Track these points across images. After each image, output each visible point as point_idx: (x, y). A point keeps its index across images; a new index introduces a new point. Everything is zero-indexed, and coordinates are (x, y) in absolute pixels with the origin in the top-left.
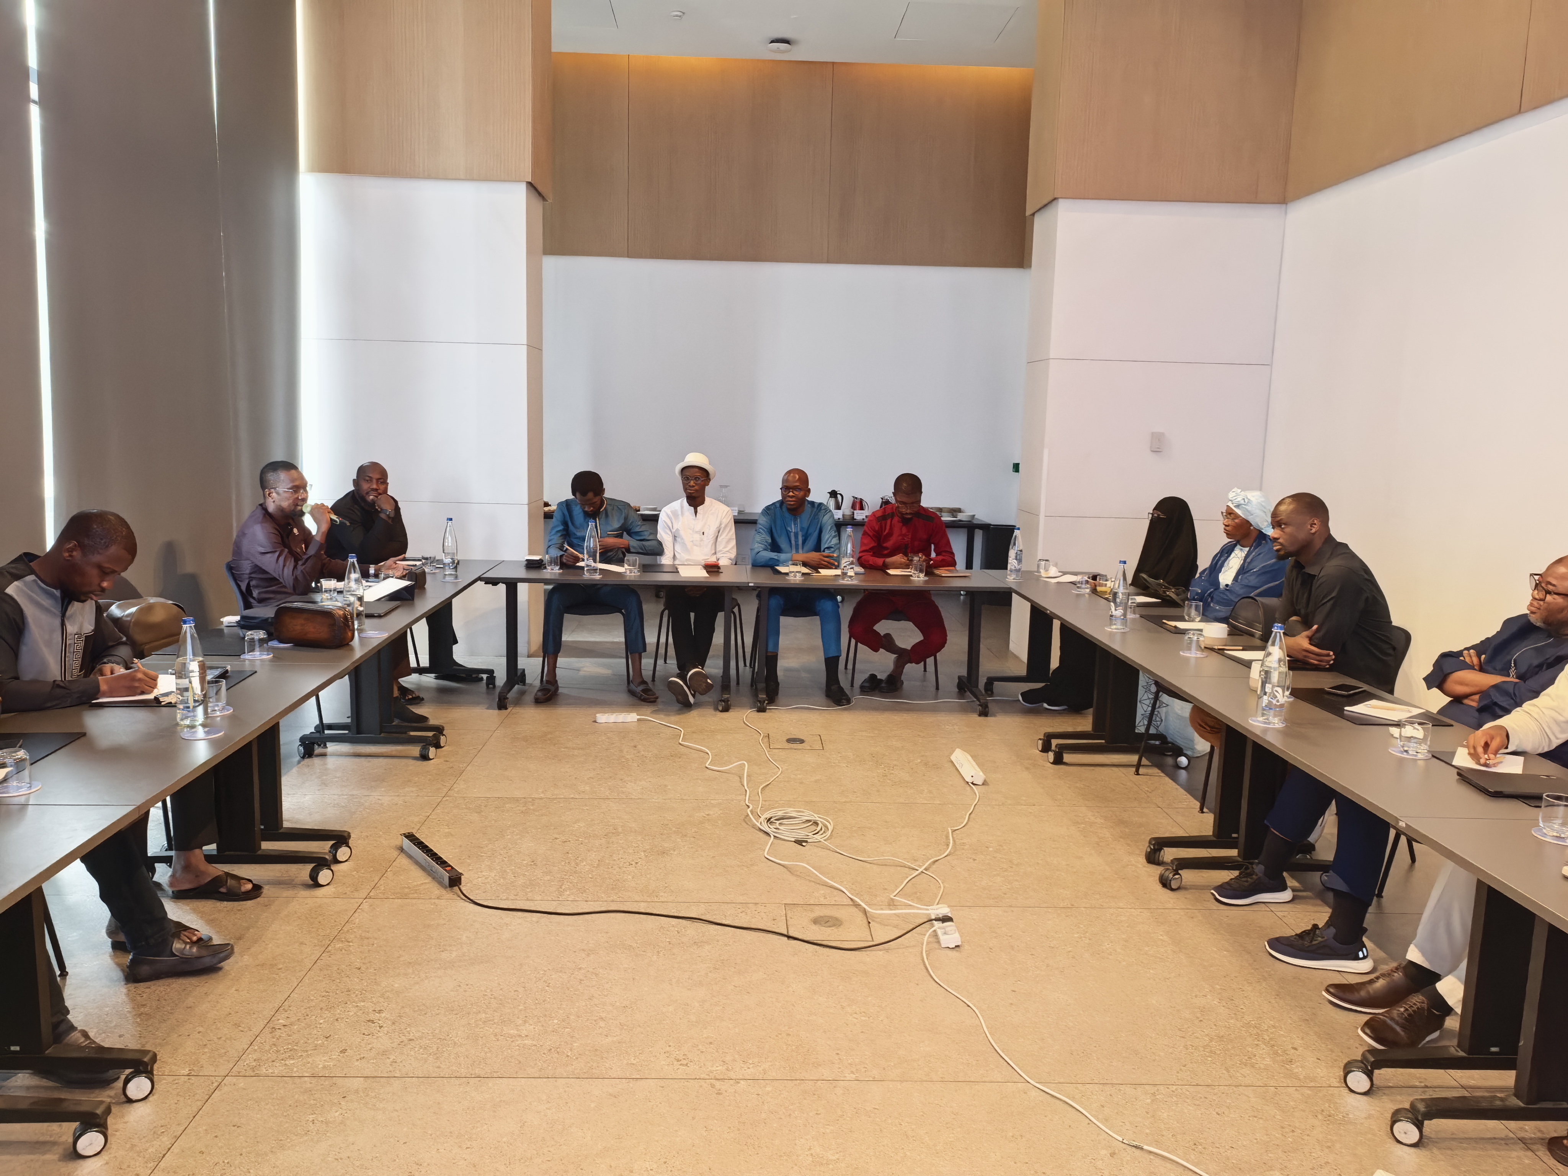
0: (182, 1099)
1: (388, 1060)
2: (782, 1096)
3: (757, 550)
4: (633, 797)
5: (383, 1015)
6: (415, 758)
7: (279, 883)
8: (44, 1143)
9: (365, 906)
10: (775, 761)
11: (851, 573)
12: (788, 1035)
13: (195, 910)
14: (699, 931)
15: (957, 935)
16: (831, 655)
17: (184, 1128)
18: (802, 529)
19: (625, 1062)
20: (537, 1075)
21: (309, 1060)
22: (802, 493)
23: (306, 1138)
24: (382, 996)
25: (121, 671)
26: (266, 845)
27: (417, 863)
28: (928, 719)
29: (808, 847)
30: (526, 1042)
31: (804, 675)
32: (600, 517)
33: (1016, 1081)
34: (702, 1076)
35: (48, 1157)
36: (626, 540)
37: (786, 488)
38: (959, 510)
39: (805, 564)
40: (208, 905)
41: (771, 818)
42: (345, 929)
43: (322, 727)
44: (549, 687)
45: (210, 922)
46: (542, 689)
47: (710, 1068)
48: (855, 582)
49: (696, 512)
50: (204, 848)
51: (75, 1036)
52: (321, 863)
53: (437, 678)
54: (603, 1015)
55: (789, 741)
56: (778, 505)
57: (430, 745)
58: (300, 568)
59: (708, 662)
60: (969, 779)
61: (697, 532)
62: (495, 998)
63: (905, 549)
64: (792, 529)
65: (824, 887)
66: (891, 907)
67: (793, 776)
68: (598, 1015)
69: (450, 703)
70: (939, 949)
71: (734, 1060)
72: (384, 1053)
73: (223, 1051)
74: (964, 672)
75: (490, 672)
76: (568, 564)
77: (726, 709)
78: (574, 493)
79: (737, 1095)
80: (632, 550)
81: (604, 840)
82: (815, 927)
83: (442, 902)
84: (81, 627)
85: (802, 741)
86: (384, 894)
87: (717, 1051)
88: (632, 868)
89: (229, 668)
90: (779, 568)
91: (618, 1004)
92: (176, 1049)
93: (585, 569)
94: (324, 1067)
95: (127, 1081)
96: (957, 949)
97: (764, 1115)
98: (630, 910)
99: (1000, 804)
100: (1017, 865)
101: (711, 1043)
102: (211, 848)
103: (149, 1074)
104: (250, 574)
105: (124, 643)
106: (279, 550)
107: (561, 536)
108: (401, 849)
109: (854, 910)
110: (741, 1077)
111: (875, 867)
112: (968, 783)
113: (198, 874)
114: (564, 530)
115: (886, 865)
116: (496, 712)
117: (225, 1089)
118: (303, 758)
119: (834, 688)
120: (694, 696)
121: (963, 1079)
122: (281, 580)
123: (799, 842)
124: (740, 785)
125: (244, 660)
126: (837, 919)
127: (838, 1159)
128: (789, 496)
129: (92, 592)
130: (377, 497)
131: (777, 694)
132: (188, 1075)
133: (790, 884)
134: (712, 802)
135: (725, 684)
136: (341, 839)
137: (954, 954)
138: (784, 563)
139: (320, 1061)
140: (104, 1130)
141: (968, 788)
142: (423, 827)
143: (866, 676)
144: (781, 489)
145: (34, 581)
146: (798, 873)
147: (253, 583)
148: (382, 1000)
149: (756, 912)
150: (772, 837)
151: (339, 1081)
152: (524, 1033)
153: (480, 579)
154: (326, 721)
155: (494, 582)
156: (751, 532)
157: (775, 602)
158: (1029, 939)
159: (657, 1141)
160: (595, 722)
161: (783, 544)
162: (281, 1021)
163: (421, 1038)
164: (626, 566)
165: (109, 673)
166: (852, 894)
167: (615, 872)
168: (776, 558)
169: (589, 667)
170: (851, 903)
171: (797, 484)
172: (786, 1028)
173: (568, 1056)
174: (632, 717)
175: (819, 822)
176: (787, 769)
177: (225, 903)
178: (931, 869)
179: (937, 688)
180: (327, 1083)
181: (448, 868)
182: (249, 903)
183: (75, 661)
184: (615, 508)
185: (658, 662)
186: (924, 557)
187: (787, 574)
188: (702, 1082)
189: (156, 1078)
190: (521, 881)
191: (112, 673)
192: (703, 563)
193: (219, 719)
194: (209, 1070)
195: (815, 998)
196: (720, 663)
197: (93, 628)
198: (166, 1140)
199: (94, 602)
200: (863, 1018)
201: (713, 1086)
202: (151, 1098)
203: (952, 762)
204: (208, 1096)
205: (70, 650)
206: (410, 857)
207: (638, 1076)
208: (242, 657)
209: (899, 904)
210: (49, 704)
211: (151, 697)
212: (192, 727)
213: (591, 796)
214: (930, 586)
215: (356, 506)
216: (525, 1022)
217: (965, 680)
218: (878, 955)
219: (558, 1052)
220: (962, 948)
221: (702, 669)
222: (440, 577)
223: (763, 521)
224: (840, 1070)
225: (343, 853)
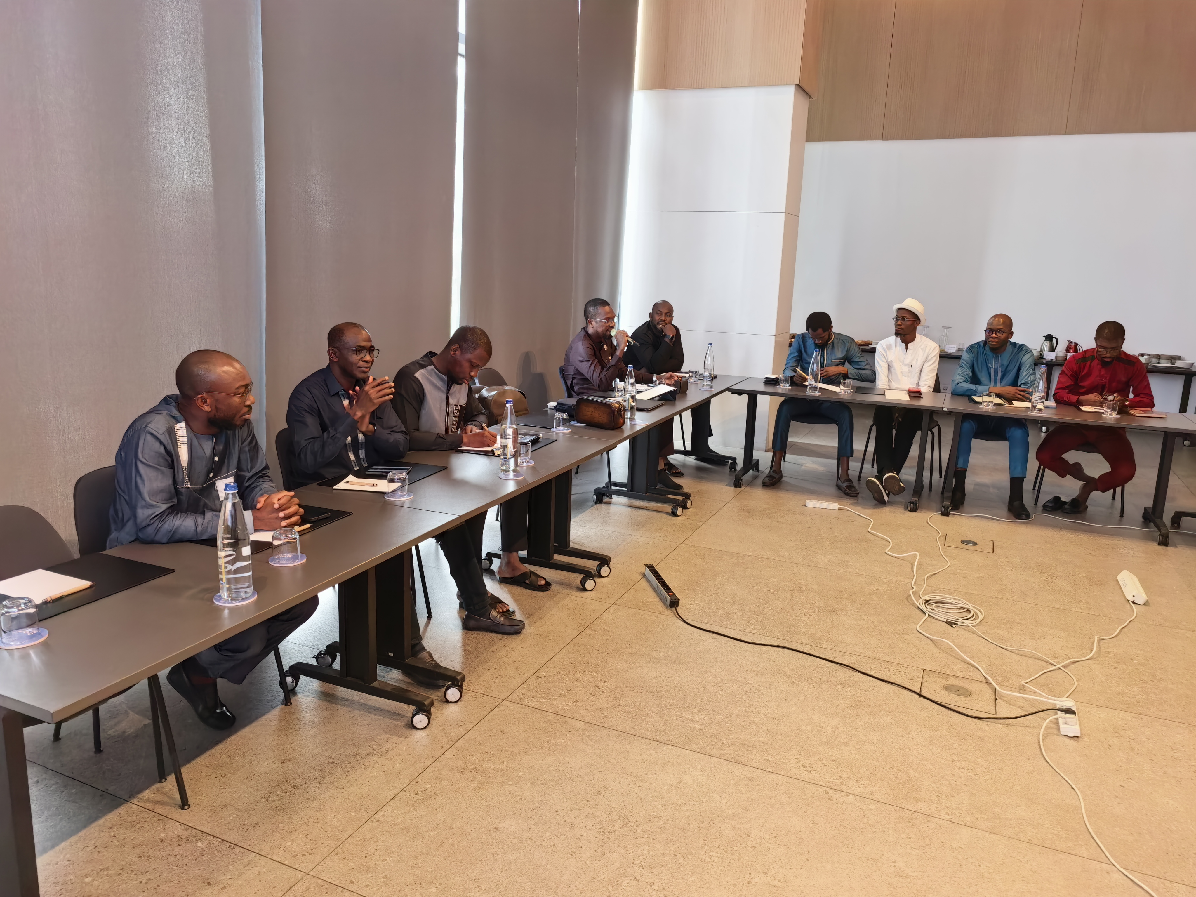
0: (476, 708)
1: (602, 715)
2: (882, 815)
3: (957, 382)
4: (820, 566)
5: (606, 684)
6: (667, 513)
7: (562, 584)
8: (399, 714)
9: (612, 609)
10: (947, 556)
11: (1040, 406)
12: (900, 770)
13: (510, 592)
14: (847, 675)
15: (1077, 727)
16: (1015, 476)
17: (473, 725)
18: (1002, 365)
19: (764, 758)
20: (698, 751)
21: (555, 702)
22: (1005, 335)
23: (541, 751)
24: (608, 672)
25: (476, 430)
26: (557, 557)
27: (652, 586)
28: (1106, 541)
29: (957, 629)
30: (696, 726)
31: (992, 490)
32: (827, 347)
33: (1102, 861)
34: (821, 783)
35: (399, 723)
36: (847, 368)
37: (990, 331)
38: (1179, 358)
39: (998, 395)
40: (518, 590)
41: (930, 600)
42: (595, 622)
43: (610, 483)
44: (775, 475)
45: (517, 601)
46: (769, 476)
47: (828, 779)
48: (1044, 414)
49: (907, 348)
50: (519, 552)
51: (424, 654)
52: (588, 575)
53: (696, 459)
54: (756, 720)
55: (963, 542)
56: (982, 344)
57: (679, 506)
58: (604, 373)
59: (903, 471)
60: (1130, 598)
61: (906, 365)
62: (682, 690)
63: (1101, 389)
64: (992, 366)
65: (963, 663)
66: (1021, 691)
67: (958, 571)
68: (752, 719)
69: (702, 478)
70: (1057, 735)
71: (849, 778)
72: (601, 709)
73: (506, 684)
74: (1150, 504)
75: (734, 459)
76: (796, 382)
77: (914, 510)
78: (807, 329)
79: (844, 804)
80: (850, 376)
81: (789, 594)
82: (945, 692)
83: (662, 617)
84: (458, 402)
85: (975, 544)
86: (626, 603)
87: (837, 768)
88: (806, 619)
89: (541, 436)
90: (975, 398)
91: (769, 715)
92: (480, 676)
93: (808, 387)
94: (562, 709)
95: (448, 689)
96: (1076, 738)
97: (862, 826)
98: (796, 649)
99: (1157, 624)
100: (1159, 680)
101: (834, 761)
102: (523, 553)
103: (460, 689)
104: (574, 375)
105: (483, 414)
106: (592, 359)
107: (795, 361)
108: (644, 575)
109: (985, 687)
110: (852, 792)
111: (1014, 656)
112: (1128, 601)
113: (515, 569)
114: (798, 356)
115: (1025, 656)
116: (733, 488)
117: (502, 708)
118: (596, 503)
119: (1016, 503)
120: (888, 495)
121: (1049, 846)
122: (591, 380)
123: (950, 623)
124: (910, 570)
125: (553, 432)
126: (967, 690)
127: (917, 876)
128: (992, 337)
129: (464, 378)
130: (664, 326)
131: (963, 503)
132: (483, 694)
133: (932, 654)
134: (884, 580)
135: (918, 489)
136: (604, 561)
137: (1072, 742)
138: (980, 394)
139: (561, 705)
140: (428, 715)
141: (1128, 606)
142: (662, 563)
143: (1050, 497)
144: (985, 331)
145: (433, 369)
146: (942, 647)
147: (575, 381)
148: (607, 674)
149: (898, 671)
150: (927, 615)
151: (569, 720)
152: (696, 719)
153: (728, 389)
154: (613, 480)
155: (740, 393)
156: (951, 365)
157: (968, 426)
158: (1152, 746)
159: (773, 820)
160: (805, 505)
161: (983, 377)
162: (543, 673)
163: (627, 705)
164: (842, 387)
165: (470, 431)
166: (987, 674)
167: (792, 619)
168: (974, 389)
169: (809, 464)
170: (984, 680)
171: (1001, 327)
172: (899, 765)
173: (723, 743)
174: (834, 506)
175: (972, 610)
176: (955, 564)
177: (528, 590)
178: (1069, 668)
179: (1122, 515)
180: (561, 720)
181: (670, 594)
182: (542, 593)
183: (453, 421)
184: (841, 341)
185: (865, 465)
186: (1119, 397)
187: (980, 403)
188: (819, 788)
189: (464, 692)
190: (721, 612)
191: (471, 432)
192: (907, 389)
193: (525, 468)
194: (495, 694)
195: (931, 748)
196: (914, 472)
197: (465, 402)
198: (462, 731)
199: (467, 385)
200: (969, 774)
201: (827, 793)
202: (459, 703)
203: (1117, 581)
204: (491, 710)
205: (451, 415)
206: (648, 581)
207: (771, 770)
208: (552, 430)
209: (1029, 690)
210: (434, 448)
211: (489, 449)
212: (508, 471)
213: (787, 560)
214: (1124, 424)
215: (649, 332)
216: (699, 712)
217: (1150, 511)
218: (998, 727)
219: (717, 739)
220: (1080, 739)
221: (898, 474)
222: (700, 386)
223: (965, 356)
224: (937, 809)
225: (604, 571)
